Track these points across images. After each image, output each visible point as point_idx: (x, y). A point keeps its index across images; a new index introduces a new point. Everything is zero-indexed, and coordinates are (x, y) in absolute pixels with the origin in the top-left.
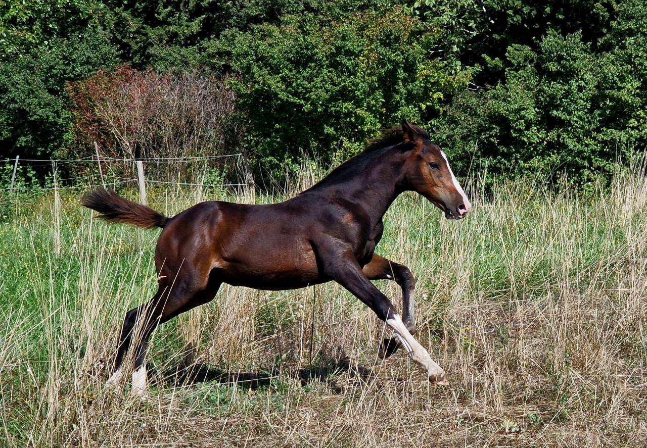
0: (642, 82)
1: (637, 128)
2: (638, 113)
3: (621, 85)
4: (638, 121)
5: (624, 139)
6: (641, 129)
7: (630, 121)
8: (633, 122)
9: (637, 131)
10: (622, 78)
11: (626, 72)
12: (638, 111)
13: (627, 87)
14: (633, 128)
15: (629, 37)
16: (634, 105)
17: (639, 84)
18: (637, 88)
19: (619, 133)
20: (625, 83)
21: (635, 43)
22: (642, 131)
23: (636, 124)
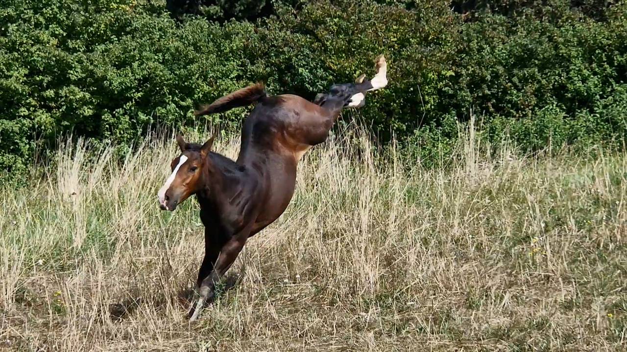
0: (29, 69)
1: (28, 117)
2: (28, 101)
3: (9, 74)
4: (28, 110)
5: (16, 129)
6: (33, 117)
7: (20, 110)
8: (24, 111)
9: (29, 120)
10: (9, 66)
11: (12, 59)
12: (27, 99)
13: (14, 75)
14: (24, 117)
15: (12, 24)
16: (24, 93)
17: (27, 72)
18: (25, 75)
19: (11, 124)
20: (12, 72)
21: (18, 30)
22: (34, 119)
23: (27, 113)
